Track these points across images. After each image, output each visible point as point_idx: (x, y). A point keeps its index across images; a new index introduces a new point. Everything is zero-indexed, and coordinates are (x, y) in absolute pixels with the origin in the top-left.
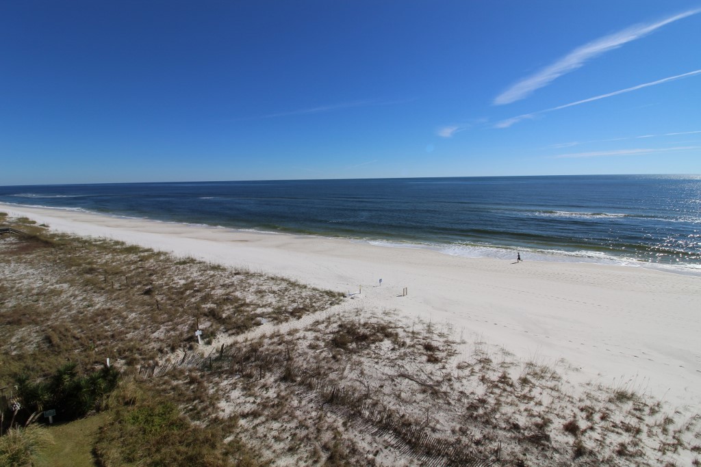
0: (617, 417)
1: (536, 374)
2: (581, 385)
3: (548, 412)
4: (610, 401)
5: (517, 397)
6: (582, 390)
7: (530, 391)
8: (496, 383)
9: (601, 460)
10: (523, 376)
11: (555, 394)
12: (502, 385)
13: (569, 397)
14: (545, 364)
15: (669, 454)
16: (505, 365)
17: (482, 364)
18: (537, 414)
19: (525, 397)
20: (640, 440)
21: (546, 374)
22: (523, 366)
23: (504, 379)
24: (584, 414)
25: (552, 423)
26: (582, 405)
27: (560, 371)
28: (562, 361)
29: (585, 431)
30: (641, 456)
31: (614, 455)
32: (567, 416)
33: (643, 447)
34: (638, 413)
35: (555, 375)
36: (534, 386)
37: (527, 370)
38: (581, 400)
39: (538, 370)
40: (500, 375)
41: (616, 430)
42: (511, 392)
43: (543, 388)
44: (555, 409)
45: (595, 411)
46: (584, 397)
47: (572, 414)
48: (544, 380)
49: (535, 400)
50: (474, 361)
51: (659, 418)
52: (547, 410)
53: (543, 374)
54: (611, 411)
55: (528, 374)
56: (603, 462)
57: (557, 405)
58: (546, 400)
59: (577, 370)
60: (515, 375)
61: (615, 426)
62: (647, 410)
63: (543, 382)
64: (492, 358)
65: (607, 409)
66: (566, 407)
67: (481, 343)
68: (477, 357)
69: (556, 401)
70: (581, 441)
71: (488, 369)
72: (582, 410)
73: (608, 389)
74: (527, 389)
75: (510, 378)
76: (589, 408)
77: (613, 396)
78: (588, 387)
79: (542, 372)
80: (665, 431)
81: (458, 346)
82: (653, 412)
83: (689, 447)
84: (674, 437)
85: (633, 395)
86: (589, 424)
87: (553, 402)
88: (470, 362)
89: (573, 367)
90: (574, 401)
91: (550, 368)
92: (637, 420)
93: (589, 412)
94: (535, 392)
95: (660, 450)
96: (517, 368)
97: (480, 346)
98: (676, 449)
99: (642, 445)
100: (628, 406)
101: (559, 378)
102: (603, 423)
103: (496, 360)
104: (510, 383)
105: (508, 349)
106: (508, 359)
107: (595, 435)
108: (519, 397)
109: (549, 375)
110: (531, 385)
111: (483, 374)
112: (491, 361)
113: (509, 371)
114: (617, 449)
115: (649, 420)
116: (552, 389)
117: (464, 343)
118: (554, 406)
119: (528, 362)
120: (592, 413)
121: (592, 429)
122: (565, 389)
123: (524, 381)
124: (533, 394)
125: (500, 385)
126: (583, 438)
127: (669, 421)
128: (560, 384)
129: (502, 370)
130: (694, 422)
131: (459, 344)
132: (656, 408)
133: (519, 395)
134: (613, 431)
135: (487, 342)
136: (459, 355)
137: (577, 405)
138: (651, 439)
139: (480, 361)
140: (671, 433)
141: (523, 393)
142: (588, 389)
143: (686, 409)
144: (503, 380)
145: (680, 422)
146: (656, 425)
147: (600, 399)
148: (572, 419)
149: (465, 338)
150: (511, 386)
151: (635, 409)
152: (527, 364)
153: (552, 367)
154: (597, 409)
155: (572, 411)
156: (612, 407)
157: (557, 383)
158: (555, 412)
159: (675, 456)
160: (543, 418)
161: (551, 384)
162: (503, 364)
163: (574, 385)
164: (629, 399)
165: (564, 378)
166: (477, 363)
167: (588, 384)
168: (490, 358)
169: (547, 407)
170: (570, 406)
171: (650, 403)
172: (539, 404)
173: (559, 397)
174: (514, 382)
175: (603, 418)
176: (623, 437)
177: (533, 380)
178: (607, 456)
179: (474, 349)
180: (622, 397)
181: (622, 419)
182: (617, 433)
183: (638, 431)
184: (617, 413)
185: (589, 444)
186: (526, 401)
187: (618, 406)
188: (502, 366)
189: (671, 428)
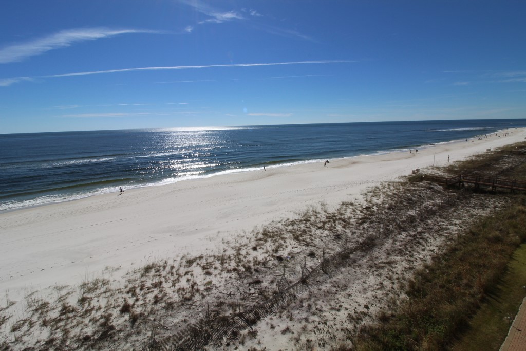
0: (148, 284)
1: (91, 289)
2: (124, 277)
3: (107, 310)
4: (143, 276)
5: (80, 316)
6: (125, 280)
7: (89, 305)
8: (58, 318)
9: (147, 314)
10: (80, 297)
11: (108, 294)
12: (64, 316)
13: (118, 290)
14: (95, 278)
15: (177, 284)
16: (63, 298)
17: (40, 311)
18: (100, 317)
19: (87, 312)
20: (163, 287)
21: (98, 285)
22: (78, 290)
23: (65, 310)
24: (130, 295)
25: (112, 315)
26: (128, 289)
27: (106, 277)
28: (107, 268)
29: (134, 304)
30: (165, 296)
31: (153, 306)
32: (120, 303)
33: (165, 290)
34: (158, 274)
35: (104, 282)
36: (91, 299)
37: (82, 291)
38: (126, 287)
39: (91, 286)
40: (60, 309)
41: (150, 291)
42: (74, 316)
43: (98, 296)
44: (111, 305)
45: (136, 288)
46: (127, 283)
47: (123, 300)
48: (98, 290)
49: (95, 308)
50: (31, 313)
51: (168, 269)
52: (105, 309)
53: (95, 287)
54: (145, 281)
55: (84, 293)
56: (148, 314)
57: (112, 301)
58: (103, 303)
59: (118, 269)
60: (72, 302)
61: (149, 288)
62: (161, 268)
63: (98, 292)
64: (48, 300)
65: (142, 282)
66: (118, 298)
67: (32, 294)
68: (31, 309)
69: (110, 298)
70: (133, 313)
71: (47, 311)
72: (128, 293)
73: (139, 269)
74: (86, 305)
75: (70, 306)
76: (132, 288)
77: (143, 272)
78: (128, 276)
79: (95, 285)
80: (172, 274)
81: (7, 311)
82: (164, 267)
83: (183, 275)
84: (176, 275)
85: (153, 264)
86: (135, 298)
87: (108, 301)
88: (25, 318)
89: (115, 268)
90: (122, 290)
91: (100, 279)
92: (158, 278)
93: (132, 292)
94: (94, 303)
95: (173, 286)
96: (74, 294)
97: (33, 297)
98: (179, 280)
99: (164, 289)
100: (153, 272)
101: (108, 281)
102: (142, 292)
103: (52, 301)
104: (71, 309)
105: (61, 284)
106: (63, 292)
107: (141, 302)
108: (82, 315)
109: (100, 284)
110: (89, 300)
111: (44, 319)
112: (48, 303)
113: (67, 301)
114: (153, 301)
115: (164, 273)
116: (105, 292)
117: (13, 304)
118: (110, 303)
119: (81, 284)
120: (135, 290)
121: (137, 300)
122: (113, 286)
123: (83, 301)
124: (92, 305)
125: (63, 317)
126: (134, 310)
127: (172, 267)
128: (110, 285)
129: (60, 304)
130: (182, 261)
131: (8, 308)
132: (166, 265)
133: (82, 314)
134: (149, 293)
135: (39, 290)
136: (11, 319)
137: (124, 292)
138: (168, 283)
139: (37, 310)
140: (175, 273)
141: (84, 310)
142: (128, 277)
143: (177, 256)
144: (64, 311)
145: (176, 265)
146: (167, 274)
147: (136, 278)
148: (124, 303)
149: (12, 299)
150: (73, 311)
151: (156, 272)
152: (81, 286)
153: (101, 278)
154: (137, 286)
155: (123, 297)
156: (144, 279)
157: (107, 286)
158: (112, 306)
159: (179, 284)
160: (105, 317)
161: (103, 290)
162: (60, 299)
163: (118, 281)
164: (151, 268)
165: (111, 279)
166: (33, 314)
167: (127, 274)
168: (46, 301)
169: (105, 307)
170: (120, 296)
171: (162, 264)
172: (100, 308)
173: (112, 295)
174: (75, 307)
175: (141, 289)
176: (155, 292)
177: (90, 295)
178: (149, 310)
179: (26, 303)
180: (148, 269)
181: (151, 282)
182: (151, 292)
183: (161, 283)
184: (148, 280)
185: (137, 311)
186: (88, 314)
187: (147, 276)
188: (59, 301)
189: (174, 271)
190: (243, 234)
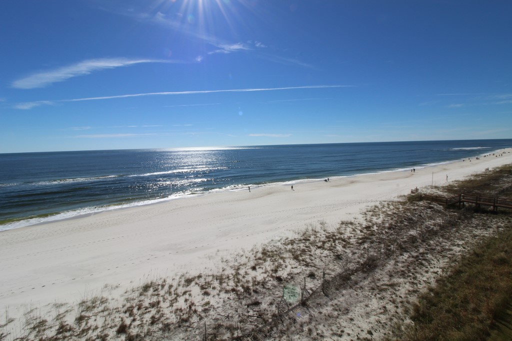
0: (146, 304)
1: (89, 307)
2: (122, 296)
3: (103, 330)
4: (141, 295)
5: (76, 336)
6: (123, 298)
7: (86, 324)
8: (55, 337)
9: (144, 336)
10: (78, 316)
11: (106, 313)
12: (61, 335)
13: (116, 309)
14: (94, 296)
15: (174, 305)
16: (61, 316)
17: (37, 330)
18: (96, 337)
19: (83, 331)
20: (160, 307)
21: (96, 303)
22: (76, 308)
23: (63, 329)
24: (127, 314)
25: (109, 335)
26: (125, 308)
27: (105, 295)
28: (106, 286)
29: (131, 325)
30: (163, 316)
31: (150, 327)
32: (117, 323)
33: (162, 311)
34: (156, 293)
35: (103, 300)
36: (89, 317)
37: (81, 309)
38: (124, 306)
39: (89, 304)
40: (57, 327)
41: (147, 310)
42: (71, 335)
43: (96, 315)
44: (108, 324)
45: (134, 307)
46: (125, 302)
47: (120, 319)
48: (96, 308)
49: (92, 328)
50: (28, 331)
51: (166, 288)
52: (102, 329)
53: (94, 305)
54: (142, 301)
55: (82, 312)
56: (145, 336)
57: (109, 321)
58: (100, 322)
59: (117, 287)
60: (70, 320)
61: (146, 308)
62: (160, 287)
63: (96, 310)
65: (140, 301)
66: (115, 317)
67: (32, 311)
68: (29, 327)
69: (108, 318)
70: (129, 334)
71: (44, 330)
72: (125, 312)
73: (138, 288)
74: (84, 324)
75: (68, 325)
76: (130, 307)
77: (141, 291)
78: (127, 294)
79: (93, 303)
80: (170, 293)
81: (5, 328)
82: (163, 286)
83: (181, 294)
84: (175, 294)
85: (151, 283)
86: (132, 318)
87: (106, 320)
88: (22, 336)
89: (114, 286)
90: (120, 309)
91: (98, 296)
92: (156, 297)
93: (130, 311)
94: (91, 322)
95: (170, 306)
96: (72, 312)
97: (32, 314)
98: (177, 300)
99: (162, 309)
100: (151, 291)
101: (107, 300)
102: (140, 312)
103: (50, 319)
104: (68, 328)
105: (59, 302)
106: (62, 310)
107: (137, 323)
108: (79, 335)
109: (99, 302)
110: (86, 318)
111: (40, 337)
112: (46, 321)
113: (65, 319)
114: (150, 322)
115: (162, 293)
116: (103, 311)
117: (12, 321)
118: (107, 323)
119: (80, 302)
120: (132, 310)
121: (134, 320)
122: (111, 305)
123: (80, 319)
124: (89, 325)
125: (60, 336)
126: (131, 330)
127: (171, 286)
128: (108, 304)
129: (58, 323)
130: (181, 280)
131: (6, 325)
132: (164, 283)
133: (78, 333)
134: (146, 313)
135: (38, 306)
136: (8, 337)
137: (122, 311)
138: (165, 303)
139: (34, 328)
140: (173, 293)
141: (81, 330)
142: (126, 296)
143: (176, 275)
144: (61, 330)
145: (175, 284)
146: (166, 293)
147: (135, 297)
148: (121, 323)
149: (11, 316)
150: (70, 330)
151: (154, 291)
152: (80, 304)
153: (99, 296)
154: (134, 305)
155: (120, 317)
156: (142, 298)
157: (105, 304)
158: (109, 326)
159: (177, 304)
160: (101, 337)
161: (101, 308)
162: (58, 317)
163: (117, 300)
164: (150, 287)
165: (110, 298)
166: (31, 332)
167: (126, 293)
168: (44, 319)
169: (102, 327)
170: (117, 315)
171: (160, 282)
172: (96, 328)
173: (109, 314)
174: (72, 326)
175: (139, 309)
176: (152, 312)
177: (87, 314)
178: (146, 331)
179: (24, 320)
180: (146, 288)
181: (149, 301)
182: (149, 312)
183: (158, 302)
184: (146, 299)
185: (134, 331)
186: (85, 334)
187: (145, 295)
188: (57, 320)
189: (172, 290)
190: (242, 253)
